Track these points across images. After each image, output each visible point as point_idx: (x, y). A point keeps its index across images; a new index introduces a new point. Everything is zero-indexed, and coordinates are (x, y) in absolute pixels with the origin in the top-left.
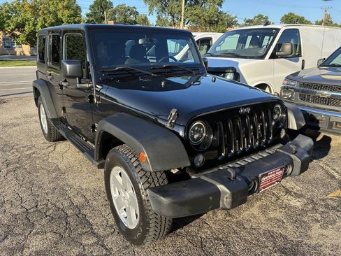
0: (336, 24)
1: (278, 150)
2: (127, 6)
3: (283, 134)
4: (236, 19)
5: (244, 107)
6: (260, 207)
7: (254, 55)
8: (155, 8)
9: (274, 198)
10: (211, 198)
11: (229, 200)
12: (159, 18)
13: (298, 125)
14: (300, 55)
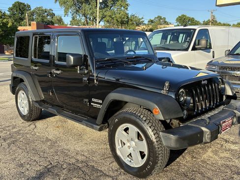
0: (220, 23)
1: (224, 108)
2: (44, 8)
3: (224, 98)
4: (143, 20)
5: (204, 80)
6: (212, 151)
7: (179, 48)
8: (70, 11)
9: (219, 146)
10: (199, 135)
11: (209, 136)
12: (73, 18)
13: (232, 92)
14: (210, 48)
